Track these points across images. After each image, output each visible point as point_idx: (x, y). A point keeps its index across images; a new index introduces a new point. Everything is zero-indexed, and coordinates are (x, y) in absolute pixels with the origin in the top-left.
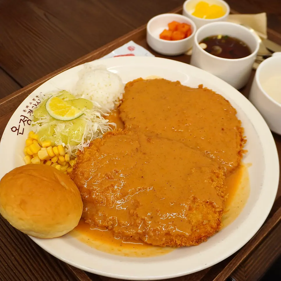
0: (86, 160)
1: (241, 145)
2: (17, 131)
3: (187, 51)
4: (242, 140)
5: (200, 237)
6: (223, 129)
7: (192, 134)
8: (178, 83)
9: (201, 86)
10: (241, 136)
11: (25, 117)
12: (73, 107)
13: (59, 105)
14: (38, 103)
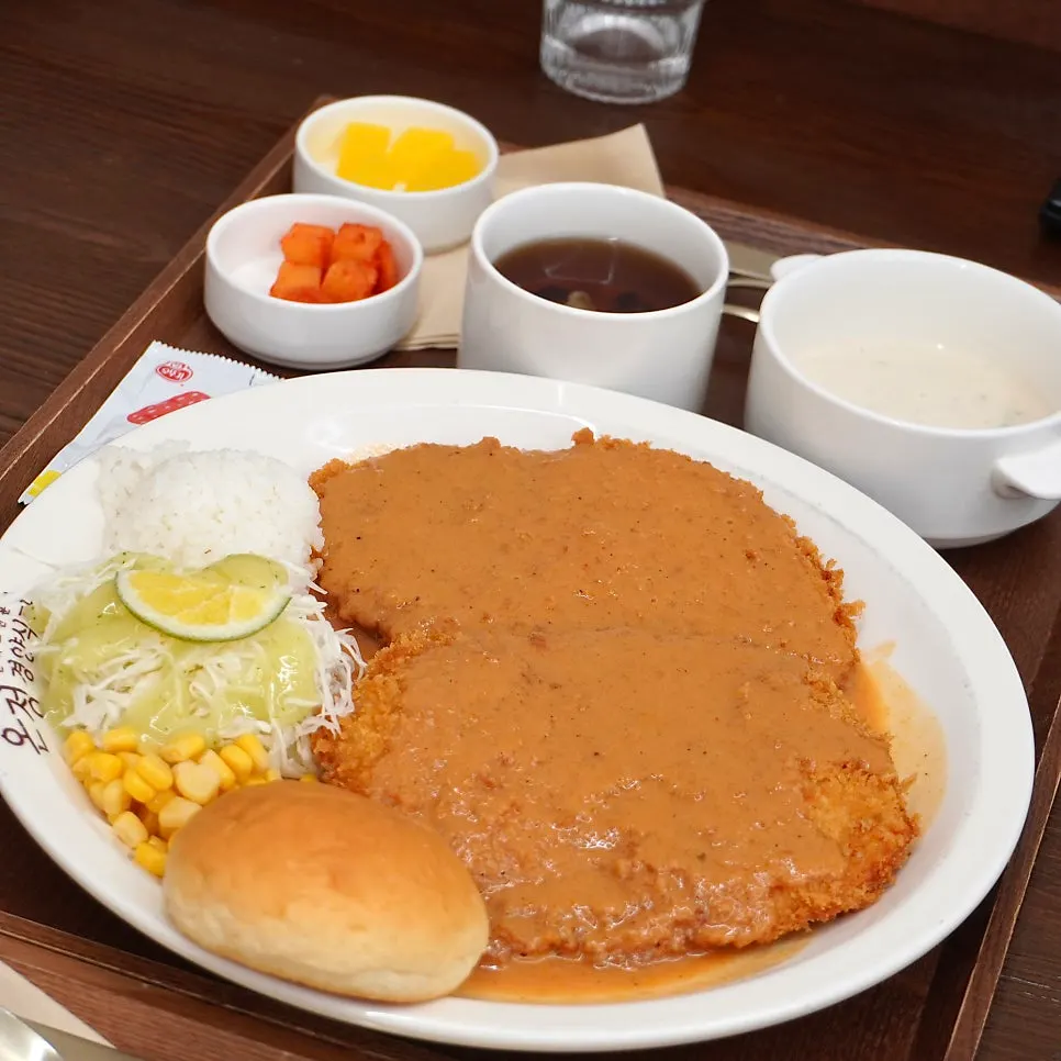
0: (373, 755)
1: (831, 593)
2: (26, 740)
3: (406, 338)
4: (827, 576)
5: (875, 870)
6: (750, 557)
7: (655, 597)
8: (490, 445)
9: (584, 438)
10: (816, 564)
11: (15, 690)
12: (236, 589)
13: (179, 591)
14: (20, 633)
